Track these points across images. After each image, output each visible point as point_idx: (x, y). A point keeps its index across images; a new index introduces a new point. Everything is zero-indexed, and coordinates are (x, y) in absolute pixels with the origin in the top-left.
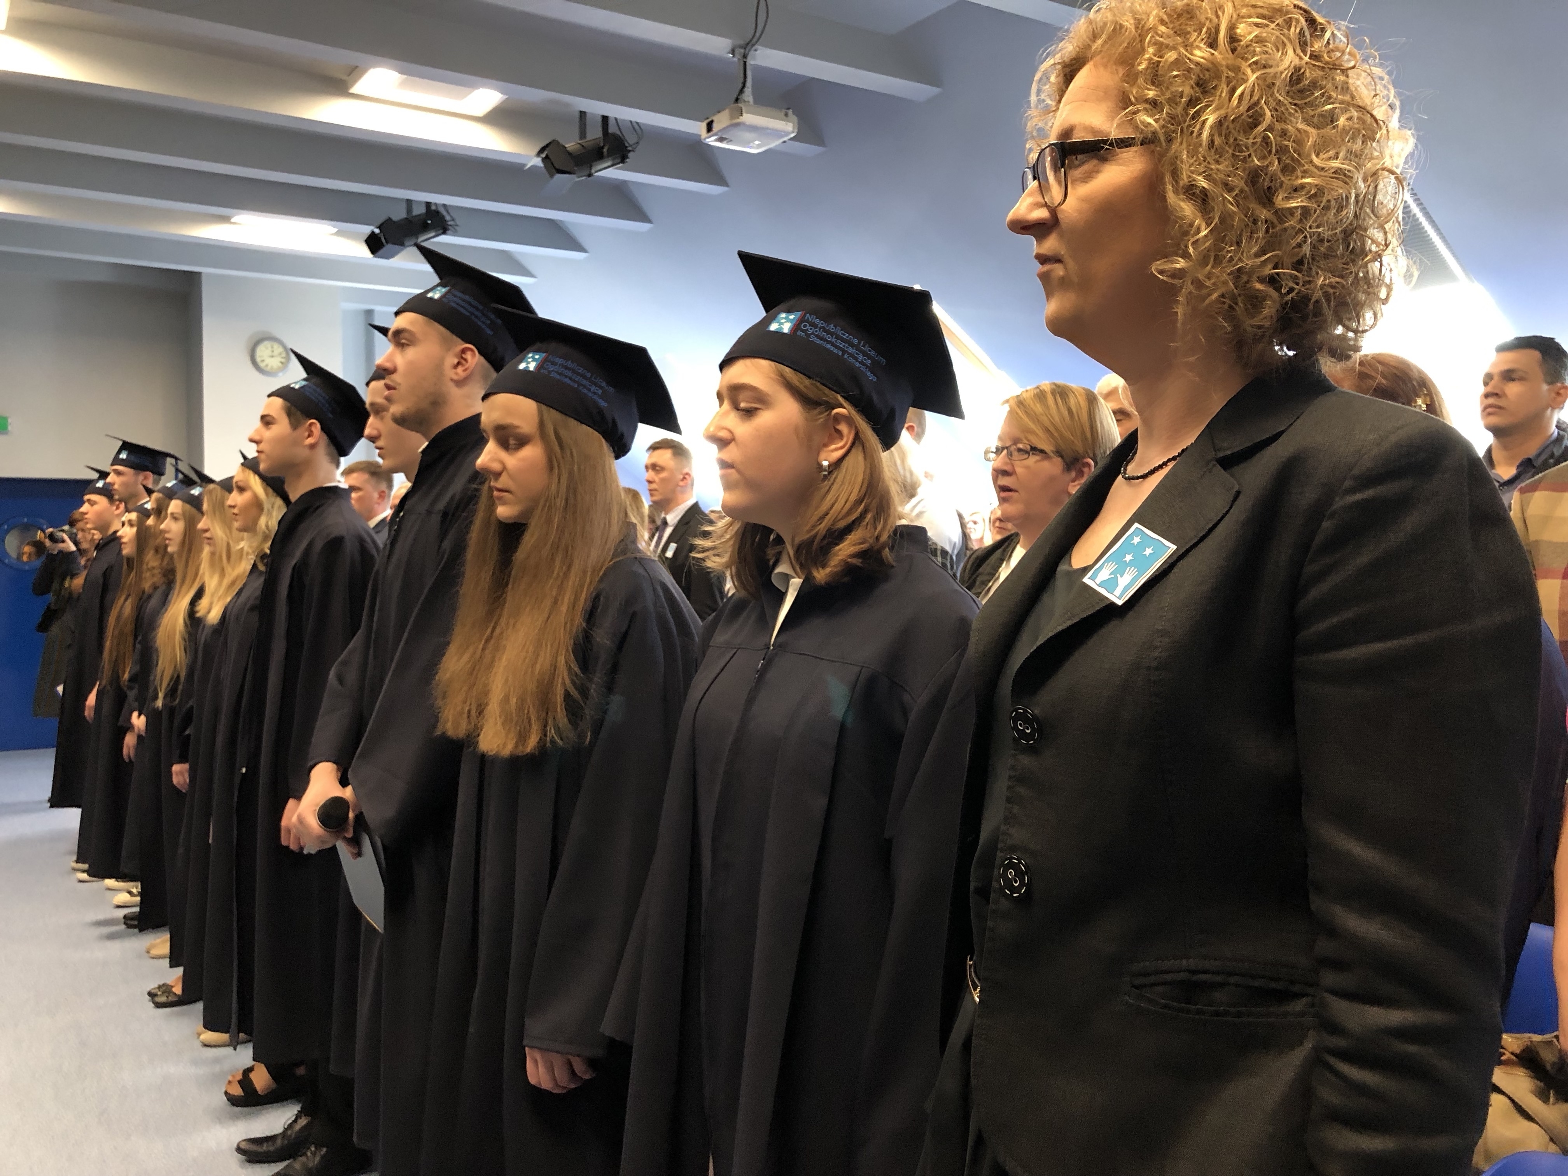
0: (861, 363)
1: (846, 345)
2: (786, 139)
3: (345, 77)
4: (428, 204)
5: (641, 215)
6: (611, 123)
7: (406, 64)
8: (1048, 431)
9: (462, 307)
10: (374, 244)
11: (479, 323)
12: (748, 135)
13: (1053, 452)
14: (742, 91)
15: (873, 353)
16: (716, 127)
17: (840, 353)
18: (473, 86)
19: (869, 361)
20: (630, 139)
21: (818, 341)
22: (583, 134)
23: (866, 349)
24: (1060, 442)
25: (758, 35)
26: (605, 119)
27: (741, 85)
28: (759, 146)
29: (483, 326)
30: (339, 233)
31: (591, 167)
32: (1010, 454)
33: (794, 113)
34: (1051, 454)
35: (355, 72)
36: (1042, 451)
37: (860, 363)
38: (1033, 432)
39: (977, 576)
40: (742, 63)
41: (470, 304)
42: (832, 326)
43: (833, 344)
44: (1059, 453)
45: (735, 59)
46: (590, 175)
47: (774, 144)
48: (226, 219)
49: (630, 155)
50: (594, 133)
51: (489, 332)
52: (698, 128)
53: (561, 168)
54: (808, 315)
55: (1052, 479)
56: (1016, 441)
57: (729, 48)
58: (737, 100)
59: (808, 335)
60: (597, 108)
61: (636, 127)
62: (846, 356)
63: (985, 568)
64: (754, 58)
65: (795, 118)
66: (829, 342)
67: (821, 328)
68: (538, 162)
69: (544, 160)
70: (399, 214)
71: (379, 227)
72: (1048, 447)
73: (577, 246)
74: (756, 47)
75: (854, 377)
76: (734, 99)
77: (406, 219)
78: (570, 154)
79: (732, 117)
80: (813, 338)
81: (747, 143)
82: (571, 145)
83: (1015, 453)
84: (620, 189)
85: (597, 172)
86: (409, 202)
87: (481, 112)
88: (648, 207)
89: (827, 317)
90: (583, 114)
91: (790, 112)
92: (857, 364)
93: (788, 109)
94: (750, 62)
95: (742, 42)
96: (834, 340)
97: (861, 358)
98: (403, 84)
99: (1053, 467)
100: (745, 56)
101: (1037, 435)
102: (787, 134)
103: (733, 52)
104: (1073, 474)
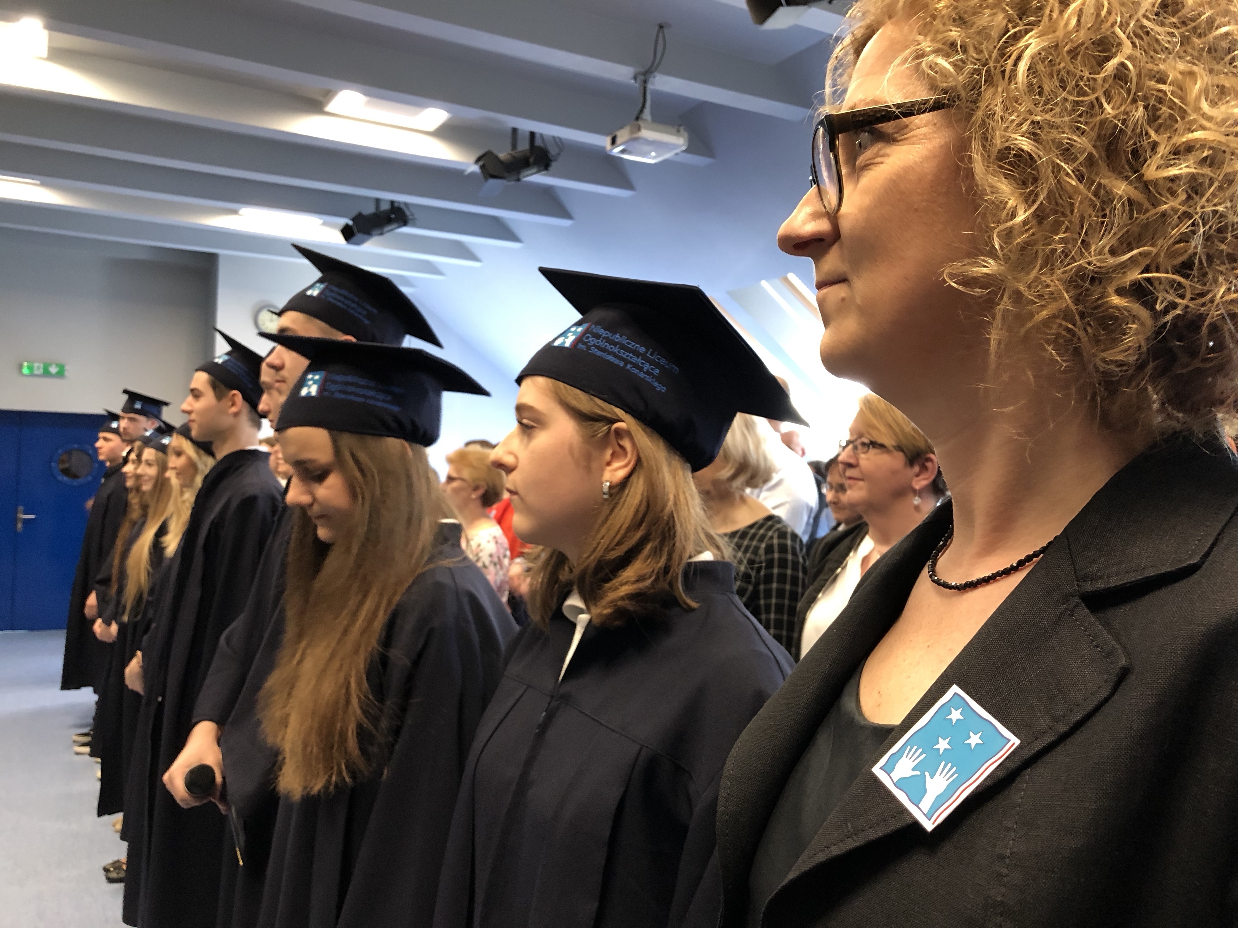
0: (648, 373)
1: (631, 355)
2: (678, 151)
3: (321, 99)
4: (392, 202)
5: (565, 213)
6: (537, 137)
7: (368, 88)
8: (890, 426)
9: (339, 301)
10: (348, 233)
11: (356, 315)
12: (646, 148)
13: (894, 447)
14: (641, 111)
15: (663, 361)
16: (619, 140)
17: (622, 364)
18: (423, 106)
19: (657, 371)
20: (553, 151)
21: (599, 353)
22: (514, 146)
23: (655, 358)
24: (901, 437)
25: (656, 63)
26: (532, 135)
27: (640, 106)
28: (655, 158)
29: (360, 317)
30: (324, 224)
31: (519, 173)
32: (855, 448)
33: (685, 130)
34: (892, 449)
35: (329, 94)
36: (882, 446)
37: (645, 373)
38: (874, 427)
39: (825, 563)
40: (642, 88)
41: (346, 297)
42: (617, 336)
43: (615, 355)
44: (899, 448)
45: (637, 85)
46: (518, 180)
47: (668, 156)
48: (235, 212)
49: (554, 164)
50: (523, 146)
51: (367, 322)
52: (605, 142)
53: (496, 174)
54: (593, 326)
55: (894, 472)
56: (861, 435)
57: (632, 75)
58: (637, 118)
59: (589, 348)
60: (526, 125)
61: (559, 142)
62: (629, 366)
63: (834, 555)
64: (653, 84)
65: (686, 134)
66: (610, 353)
67: (604, 338)
68: (475, 168)
69: (482, 167)
70: (369, 210)
71: (353, 220)
72: (888, 441)
73: (514, 238)
74: (655, 74)
75: (637, 386)
76: (634, 116)
77: (374, 214)
78: (501, 162)
79: (632, 132)
80: (594, 351)
81: (645, 154)
82: (503, 155)
83: (860, 447)
84: (548, 192)
85: (525, 177)
86: (378, 201)
87: (432, 127)
88: (571, 207)
89: (610, 327)
90: (515, 131)
91: (682, 129)
92: (642, 375)
93: (680, 125)
94: (650, 87)
95: (642, 70)
96: (616, 351)
97: (647, 367)
98: (368, 103)
99: (896, 461)
100: (645, 82)
101: (877, 429)
102: (681, 146)
103: (635, 78)
104: (917, 469)
